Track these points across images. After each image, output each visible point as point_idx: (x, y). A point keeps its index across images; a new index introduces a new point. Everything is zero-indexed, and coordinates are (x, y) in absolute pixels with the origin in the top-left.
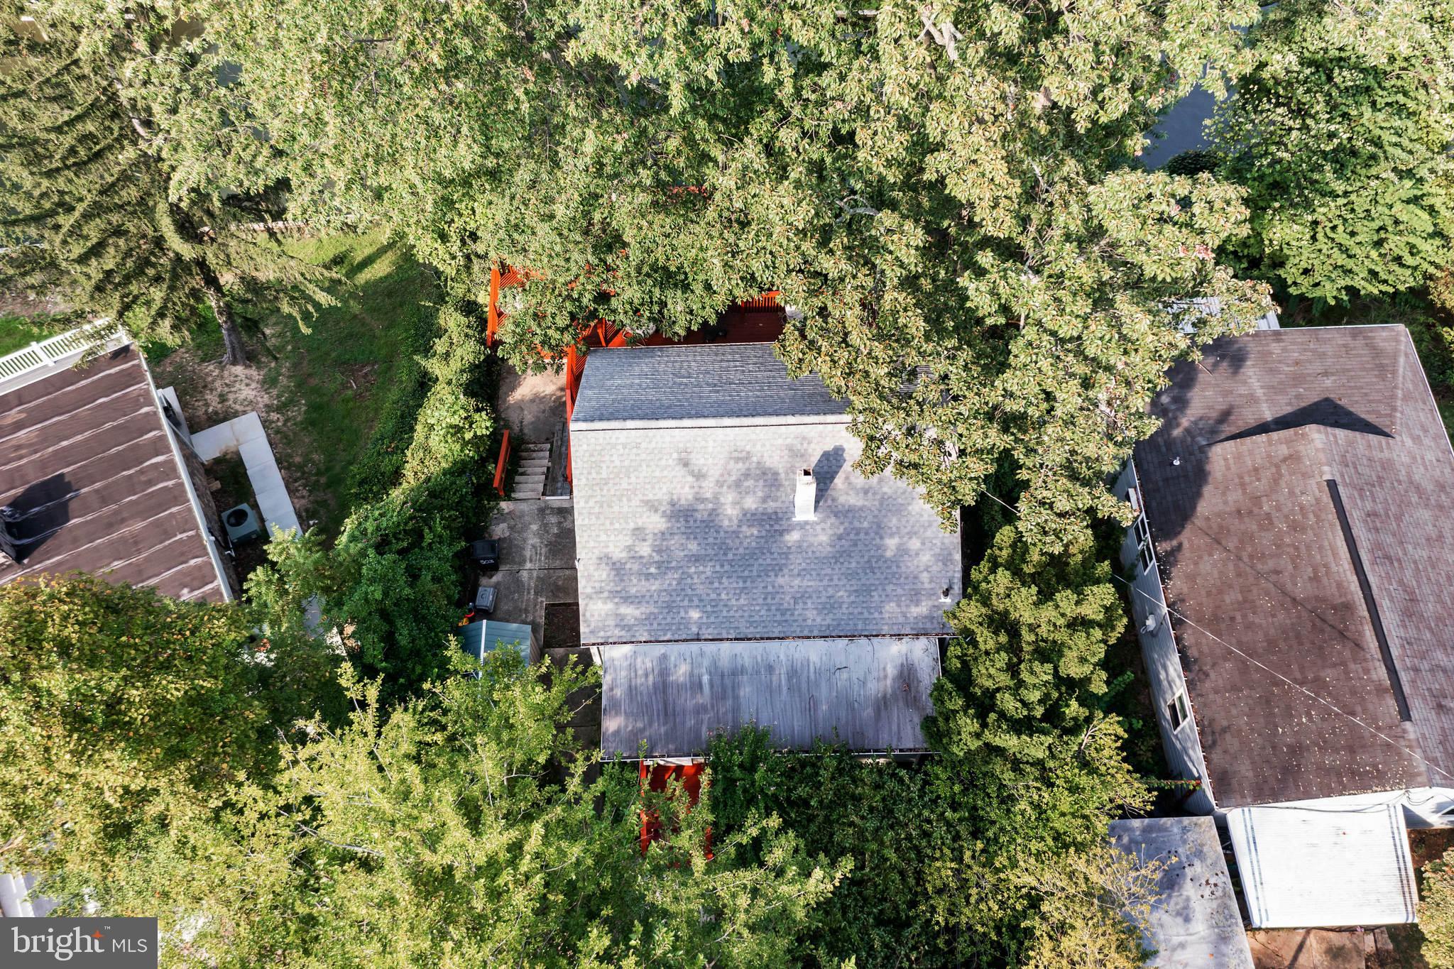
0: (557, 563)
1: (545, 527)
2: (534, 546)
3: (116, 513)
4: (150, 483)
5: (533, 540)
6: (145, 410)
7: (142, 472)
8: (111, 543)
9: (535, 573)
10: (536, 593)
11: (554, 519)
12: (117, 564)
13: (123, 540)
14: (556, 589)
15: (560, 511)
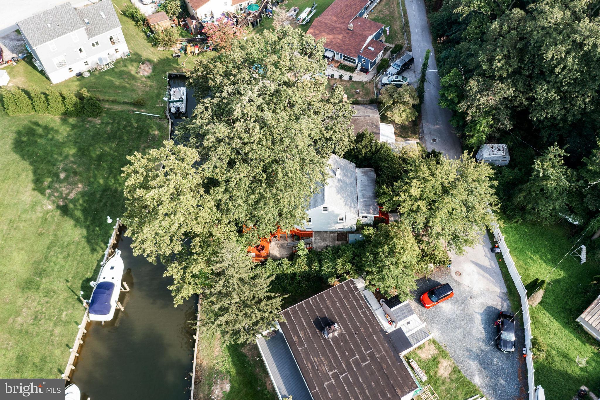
1: (319, 242)
2: (324, 244)
3: (324, 307)
4: (317, 302)
5: (322, 244)
6: (296, 308)
7: (314, 305)
8: (332, 307)
9: (330, 243)
10: (335, 243)
11: (317, 241)
12: (338, 304)
13: (332, 305)
14: (334, 240)
15: (315, 240)
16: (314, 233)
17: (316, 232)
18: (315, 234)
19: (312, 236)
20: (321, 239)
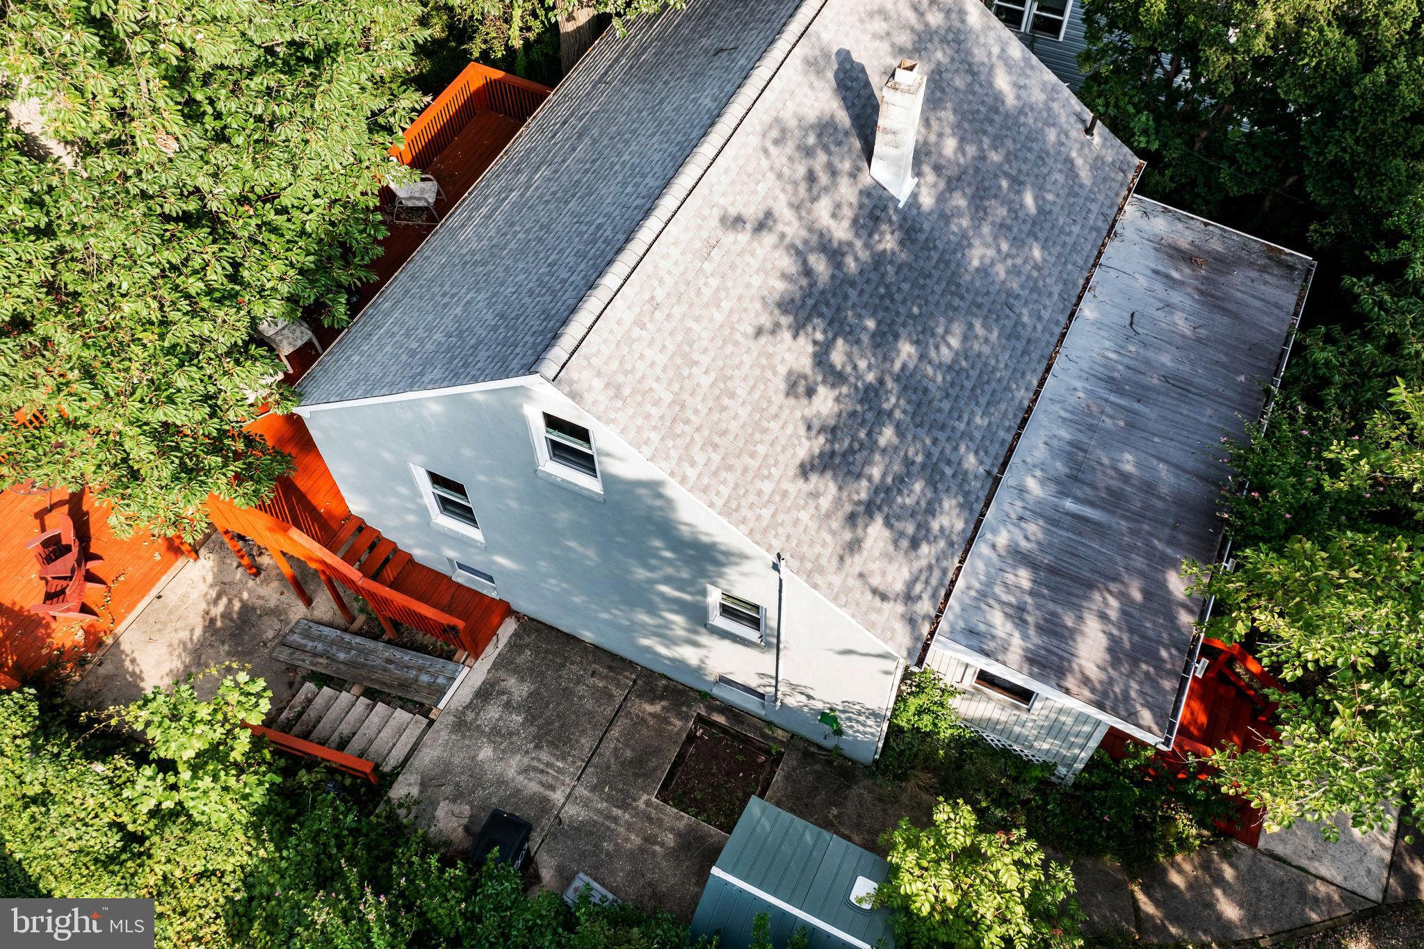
0: (587, 743)
1: (496, 734)
2: (525, 771)
5: (512, 768)
9: (582, 791)
10: (624, 806)
11: (493, 712)
14: (638, 767)
15: (484, 694)
16: (508, 628)
17: (531, 627)
18: (515, 645)
19: (476, 651)
20: (532, 708)
